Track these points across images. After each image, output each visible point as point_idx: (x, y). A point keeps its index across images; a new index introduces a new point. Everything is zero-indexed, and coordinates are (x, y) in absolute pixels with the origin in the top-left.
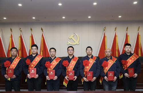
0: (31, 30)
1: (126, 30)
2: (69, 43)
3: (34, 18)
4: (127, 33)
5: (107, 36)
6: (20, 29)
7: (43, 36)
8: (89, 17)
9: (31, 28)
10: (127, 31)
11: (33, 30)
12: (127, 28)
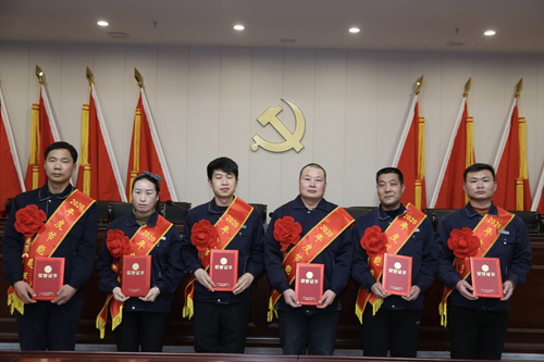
0: (89, 76)
1: (512, 91)
2: (259, 141)
3: (103, 23)
4: (516, 109)
5: (426, 119)
6: (38, 70)
7: (140, 105)
8: (354, 30)
9: (88, 70)
10: (517, 96)
11: (96, 78)
12: (519, 87)
